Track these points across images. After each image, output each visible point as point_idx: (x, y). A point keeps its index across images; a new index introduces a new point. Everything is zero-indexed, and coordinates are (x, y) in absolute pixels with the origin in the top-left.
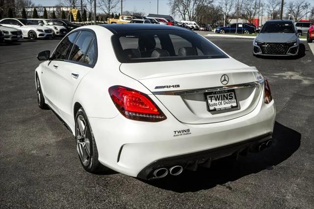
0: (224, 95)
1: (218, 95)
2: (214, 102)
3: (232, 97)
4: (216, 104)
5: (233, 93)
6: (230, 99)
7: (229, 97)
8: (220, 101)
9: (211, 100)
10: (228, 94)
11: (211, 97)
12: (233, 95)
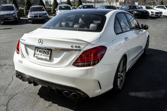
0: (45, 51)
1: (42, 50)
2: (38, 53)
3: (49, 53)
4: (39, 55)
5: (50, 51)
6: (47, 54)
7: (47, 53)
8: (42, 54)
9: (37, 51)
10: (47, 51)
11: (38, 50)
12: (50, 53)
